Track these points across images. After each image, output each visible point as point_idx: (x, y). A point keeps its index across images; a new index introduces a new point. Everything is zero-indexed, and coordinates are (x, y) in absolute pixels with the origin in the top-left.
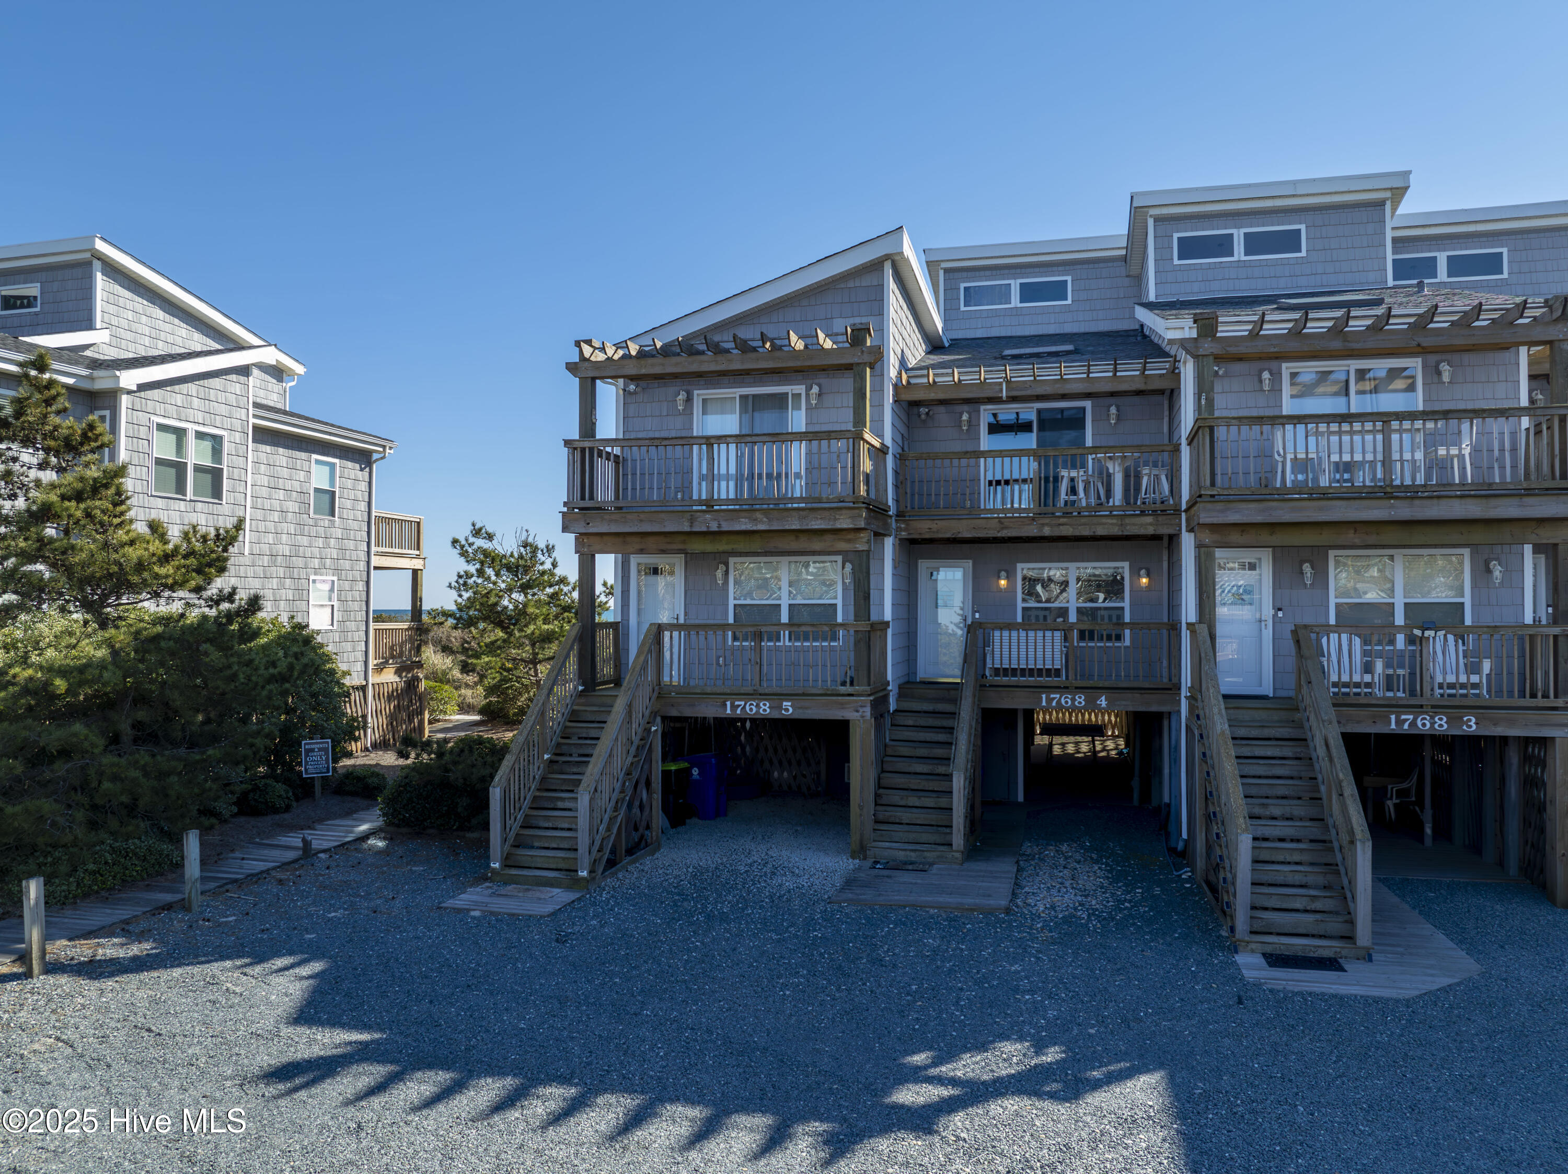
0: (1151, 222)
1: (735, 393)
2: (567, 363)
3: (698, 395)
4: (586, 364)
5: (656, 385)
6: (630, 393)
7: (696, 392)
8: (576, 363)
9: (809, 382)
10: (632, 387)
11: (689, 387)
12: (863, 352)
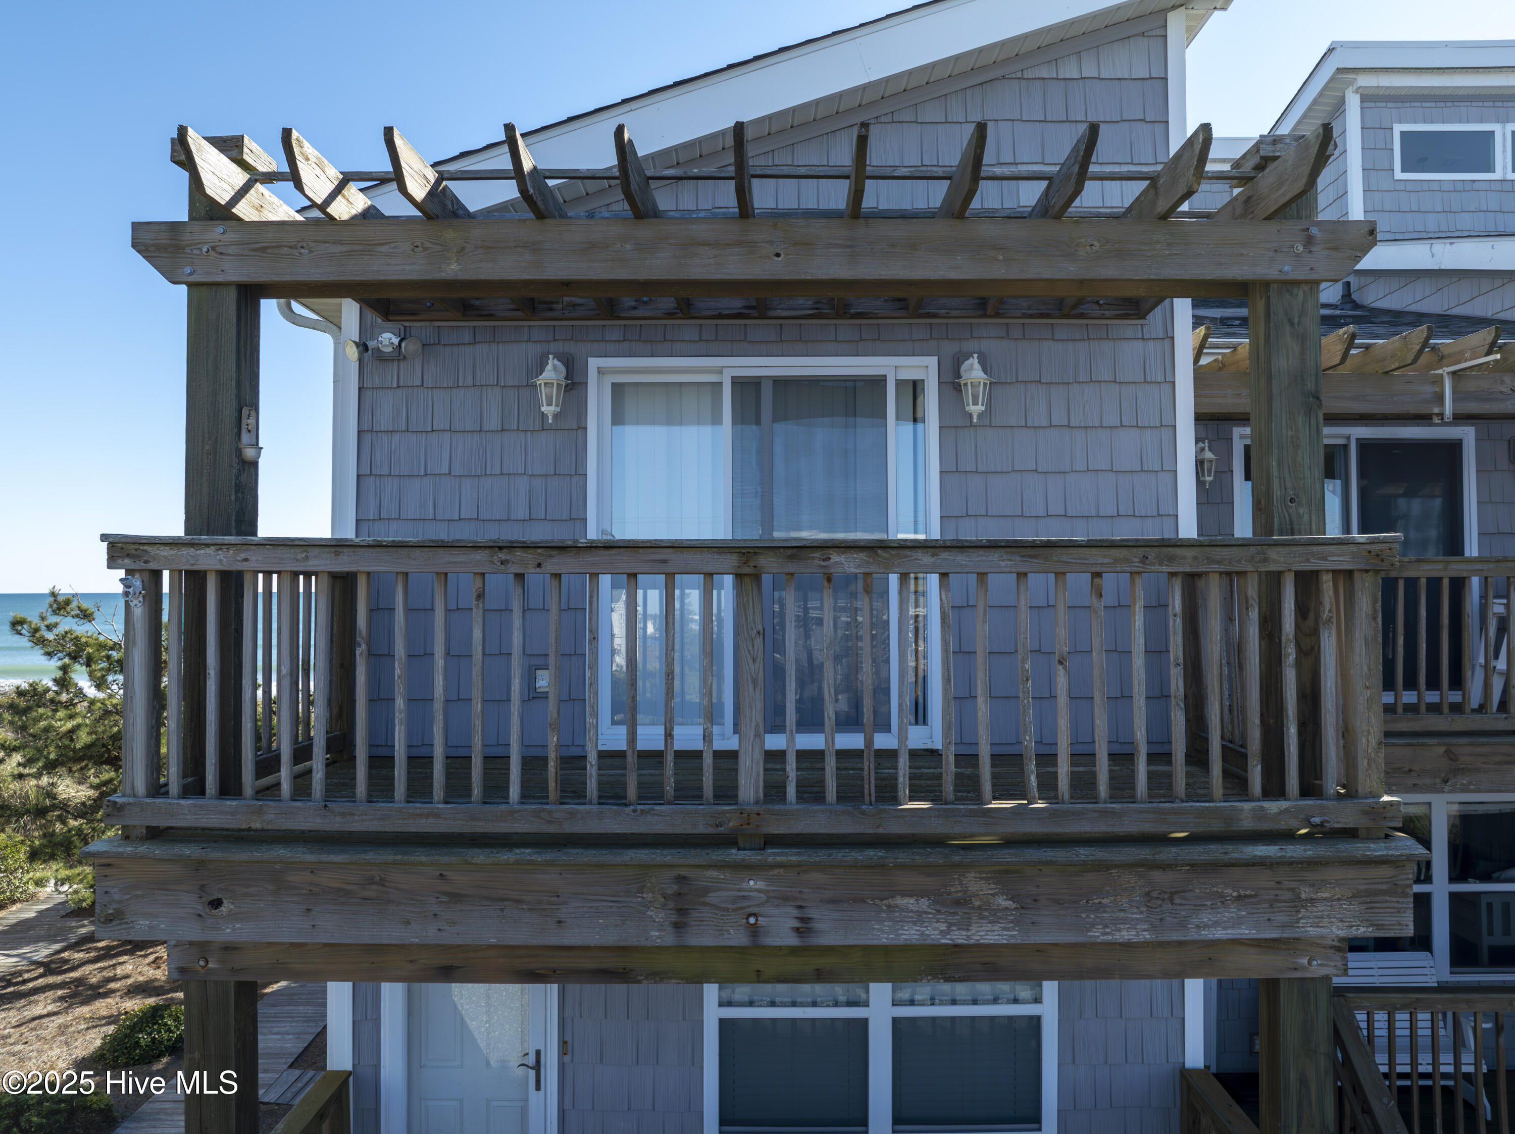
0: (1353, 103)
1: (719, 371)
2: (136, 227)
3: (600, 371)
4: (217, 232)
5: (467, 337)
6: (380, 357)
7: (594, 363)
8: (174, 227)
9: (951, 348)
10: (388, 339)
11: (572, 348)
12: (1309, 241)
